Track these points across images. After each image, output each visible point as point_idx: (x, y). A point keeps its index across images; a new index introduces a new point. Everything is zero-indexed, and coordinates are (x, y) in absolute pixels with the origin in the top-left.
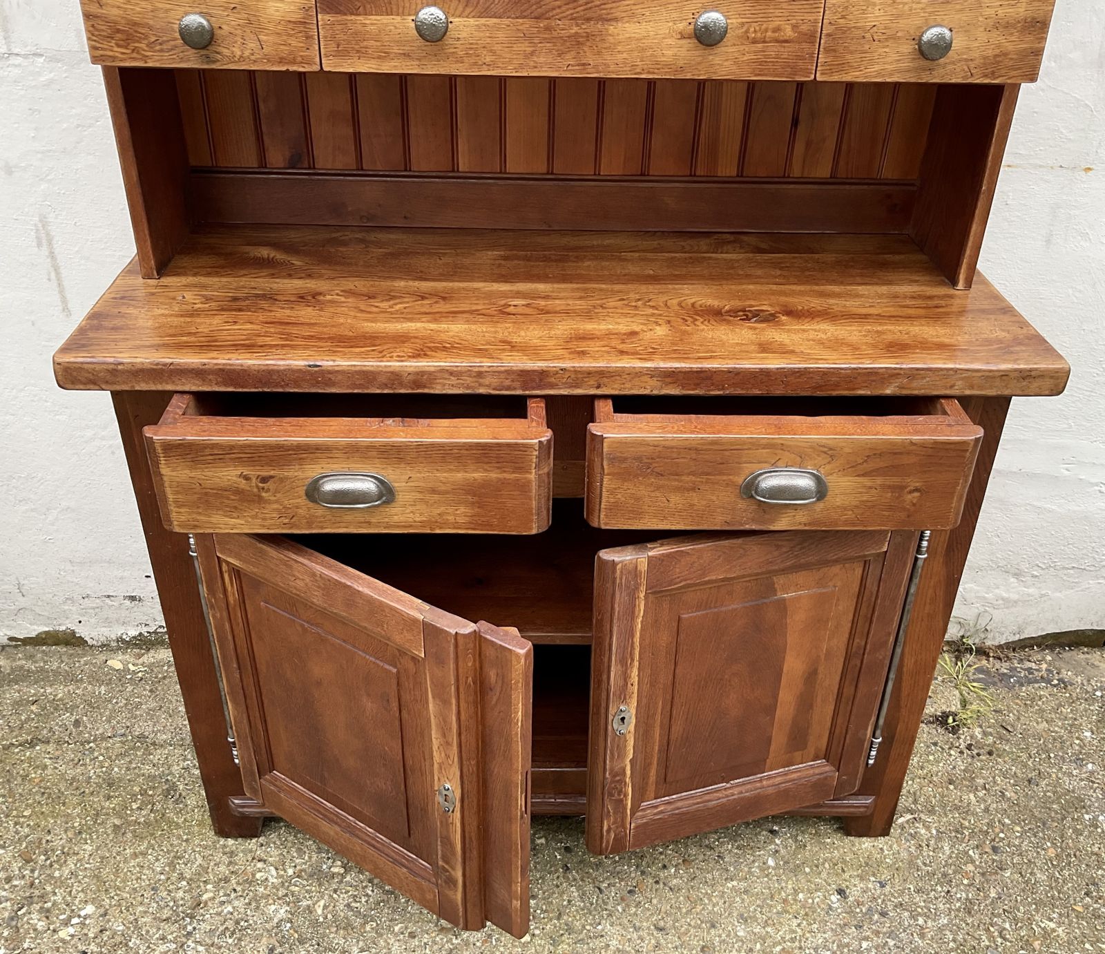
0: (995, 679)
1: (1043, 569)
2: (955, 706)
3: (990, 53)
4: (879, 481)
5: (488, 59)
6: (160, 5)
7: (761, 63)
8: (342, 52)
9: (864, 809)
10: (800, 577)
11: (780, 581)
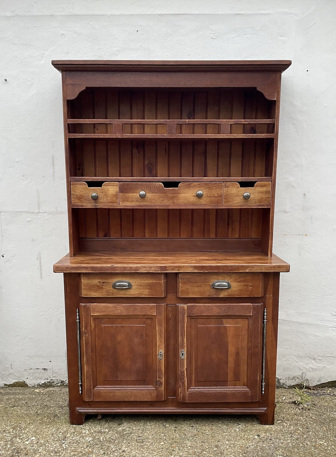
0: (313, 394)
1: (322, 357)
2: (299, 400)
3: (259, 198)
4: (242, 284)
5: (154, 202)
6: (88, 192)
7: (211, 201)
8: (124, 201)
9: (264, 411)
10: (230, 320)
11: (224, 320)
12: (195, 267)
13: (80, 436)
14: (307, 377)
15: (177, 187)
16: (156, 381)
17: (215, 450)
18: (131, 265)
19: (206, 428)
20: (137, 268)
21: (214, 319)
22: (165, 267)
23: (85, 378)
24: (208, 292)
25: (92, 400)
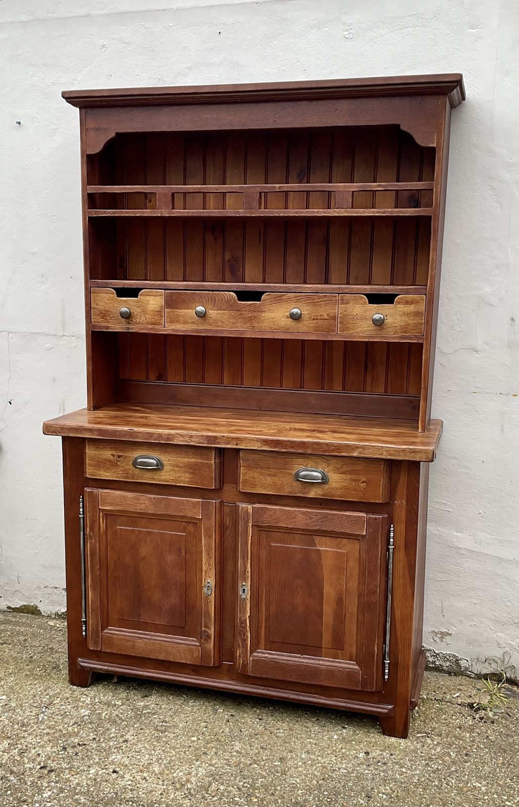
3: (403, 324)
4: (349, 477)
5: (220, 324)
6: (115, 305)
7: (317, 327)
8: (171, 322)
9: (387, 711)
10: (328, 540)
11: (317, 539)
12: (265, 442)
13: (73, 706)
14: (513, 662)
15: (259, 300)
16: (201, 632)
17: (275, 765)
18: (160, 431)
19: (284, 724)
20: (169, 437)
21: (300, 535)
22: (215, 437)
23: (90, 610)
24: (288, 487)
25: (99, 649)
